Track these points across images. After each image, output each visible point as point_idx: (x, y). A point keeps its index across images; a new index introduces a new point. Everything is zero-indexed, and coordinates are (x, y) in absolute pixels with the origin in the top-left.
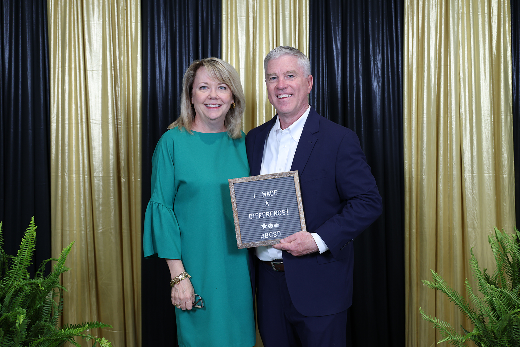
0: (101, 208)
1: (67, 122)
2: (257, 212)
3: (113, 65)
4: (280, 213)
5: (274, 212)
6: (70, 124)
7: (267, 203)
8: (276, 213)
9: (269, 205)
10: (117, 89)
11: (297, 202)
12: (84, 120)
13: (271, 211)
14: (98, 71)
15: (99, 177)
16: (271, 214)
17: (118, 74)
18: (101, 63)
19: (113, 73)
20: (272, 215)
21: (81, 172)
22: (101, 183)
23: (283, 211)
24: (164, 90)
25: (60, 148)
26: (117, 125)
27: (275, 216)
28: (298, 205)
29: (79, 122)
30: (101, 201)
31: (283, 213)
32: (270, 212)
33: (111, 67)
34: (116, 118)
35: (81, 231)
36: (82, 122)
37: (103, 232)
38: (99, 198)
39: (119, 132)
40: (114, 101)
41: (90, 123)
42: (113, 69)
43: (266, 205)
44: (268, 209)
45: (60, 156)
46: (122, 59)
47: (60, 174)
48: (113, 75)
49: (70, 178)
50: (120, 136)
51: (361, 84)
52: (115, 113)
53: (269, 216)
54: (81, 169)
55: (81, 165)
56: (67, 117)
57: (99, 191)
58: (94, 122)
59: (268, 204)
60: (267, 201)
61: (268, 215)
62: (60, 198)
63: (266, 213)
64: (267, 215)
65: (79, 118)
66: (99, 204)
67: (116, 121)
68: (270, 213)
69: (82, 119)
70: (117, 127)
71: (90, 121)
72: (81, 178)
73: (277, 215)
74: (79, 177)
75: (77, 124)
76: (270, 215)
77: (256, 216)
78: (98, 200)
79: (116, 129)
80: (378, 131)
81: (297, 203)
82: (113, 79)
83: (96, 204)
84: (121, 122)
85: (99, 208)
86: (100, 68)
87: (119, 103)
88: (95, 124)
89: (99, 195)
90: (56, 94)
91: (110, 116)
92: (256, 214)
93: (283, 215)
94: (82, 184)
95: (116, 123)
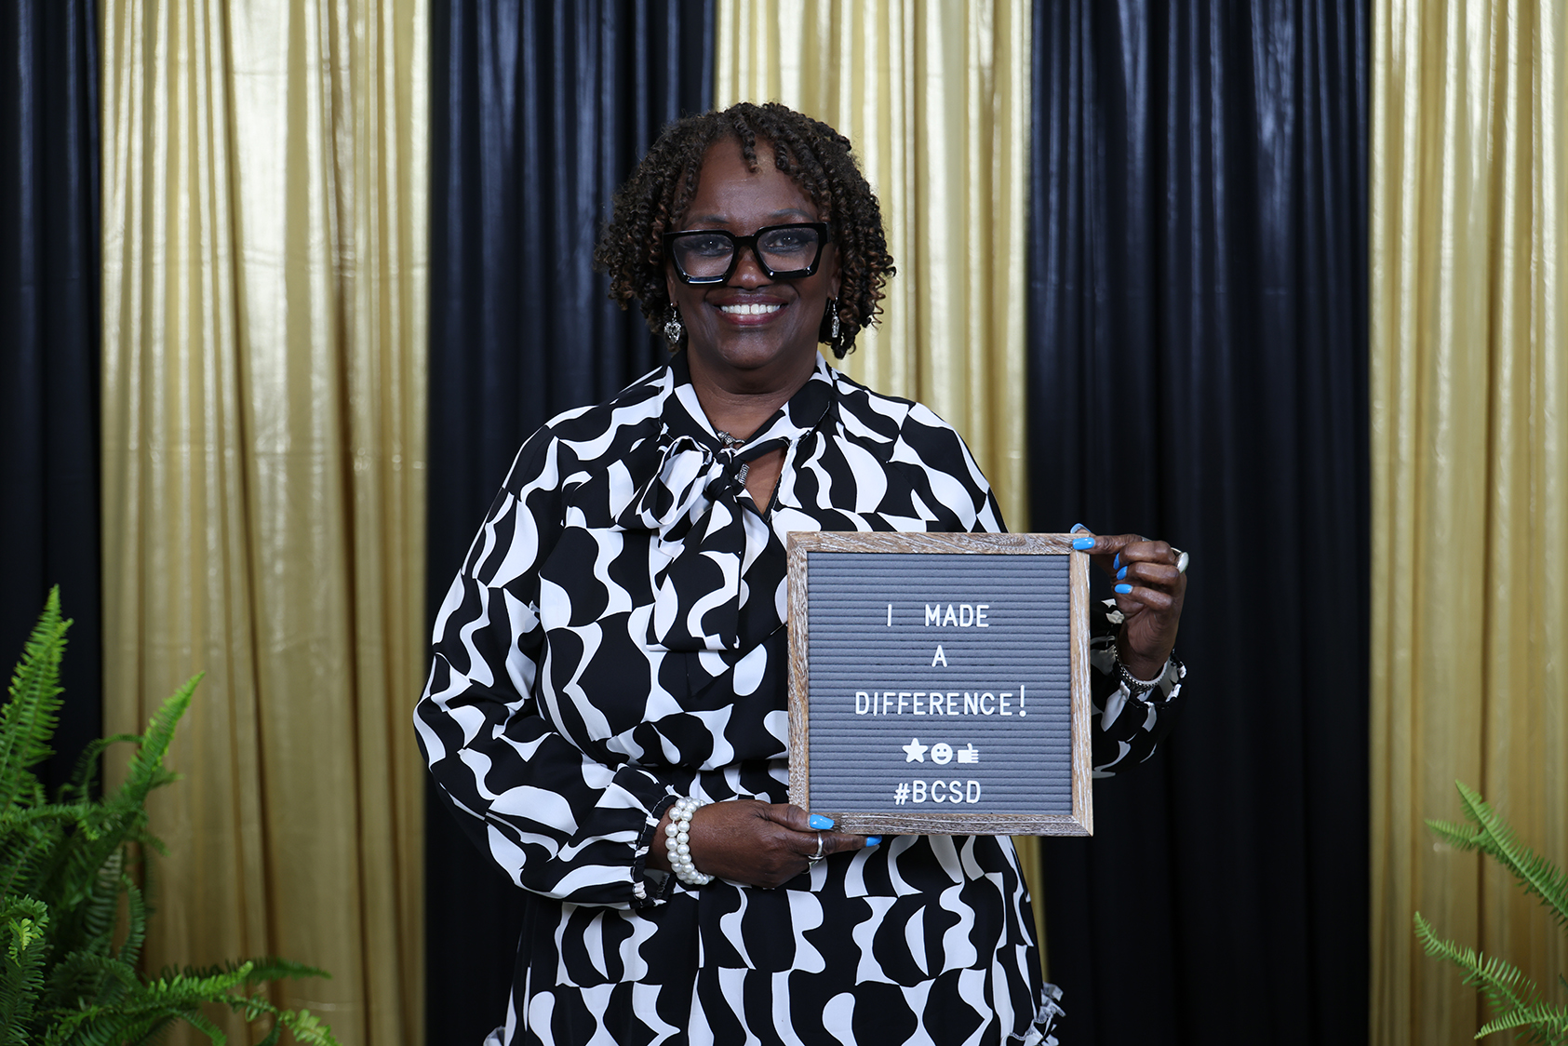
0: (279, 567)
1: (159, 257)
2: (890, 689)
3: (326, 54)
4: (988, 704)
5: (967, 695)
6: (170, 262)
7: (940, 655)
8: (973, 703)
9: (945, 665)
10: (340, 137)
11: (1069, 665)
12: (223, 250)
13: (954, 689)
14: (272, 73)
15: (274, 454)
16: (950, 704)
17: (345, 85)
18: (283, 45)
19: (327, 80)
20: (953, 709)
21: (210, 435)
22: (282, 478)
23: (1002, 695)
24: (509, 142)
25: (135, 351)
26: (342, 267)
27: (966, 713)
28: (1069, 681)
29: (206, 256)
30: (280, 541)
31: (1003, 704)
32: (949, 695)
33: (321, 61)
34: (339, 244)
35: (207, 647)
36: (215, 257)
37: (286, 655)
38: (273, 531)
39: (348, 295)
40: (331, 185)
41: (244, 260)
42: (326, 67)
43: (934, 665)
44: (941, 680)
45: (135, 380)
46: (359, 30)
47: (133, 444)
48: (328, 89)
49: (170, 457)
50: (349, 308)
51: (1217, 126)
52: (334, 228)
53: (941, 713)
54: (210, 424)
55: (210, 412)
56: (159, 238)
57: (273, 504)
58: (259, 256)
59: (943, 659)
60: (940, 648)
61: (938, 704)
62: (132, 528)
63: (932, 695)
64: (932, 703)
65: (206, 241)
66: (274, 555)
67: (335, 255)
68: (946, 697)
69: (214, 246)
70: (342, 279)
71: (243, 254)
72: (211, 459)
73: (975, 712)
74: (203, 454)
75: (196, 263)
76: (944, 705)
77: (886, 703)
78: (271, 539)
79: (336, 284)
80: (1278, 295)
81: (1069, 673)
82: (328, 104)
83: (264, 553)
84: (355, 261)
85: (272, 565)
86: (282, 63)
87: (347, 190)
88: (264, 263)
89: (273, 520)
90: (122, 155)
91: (316, 238)
92: (886, 694)
93: (1002, 713)
94: (211, 480)
95: (335, 261)
